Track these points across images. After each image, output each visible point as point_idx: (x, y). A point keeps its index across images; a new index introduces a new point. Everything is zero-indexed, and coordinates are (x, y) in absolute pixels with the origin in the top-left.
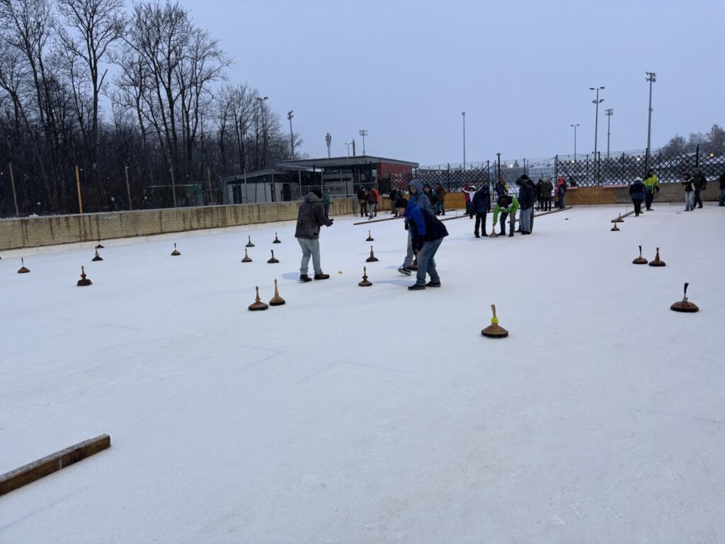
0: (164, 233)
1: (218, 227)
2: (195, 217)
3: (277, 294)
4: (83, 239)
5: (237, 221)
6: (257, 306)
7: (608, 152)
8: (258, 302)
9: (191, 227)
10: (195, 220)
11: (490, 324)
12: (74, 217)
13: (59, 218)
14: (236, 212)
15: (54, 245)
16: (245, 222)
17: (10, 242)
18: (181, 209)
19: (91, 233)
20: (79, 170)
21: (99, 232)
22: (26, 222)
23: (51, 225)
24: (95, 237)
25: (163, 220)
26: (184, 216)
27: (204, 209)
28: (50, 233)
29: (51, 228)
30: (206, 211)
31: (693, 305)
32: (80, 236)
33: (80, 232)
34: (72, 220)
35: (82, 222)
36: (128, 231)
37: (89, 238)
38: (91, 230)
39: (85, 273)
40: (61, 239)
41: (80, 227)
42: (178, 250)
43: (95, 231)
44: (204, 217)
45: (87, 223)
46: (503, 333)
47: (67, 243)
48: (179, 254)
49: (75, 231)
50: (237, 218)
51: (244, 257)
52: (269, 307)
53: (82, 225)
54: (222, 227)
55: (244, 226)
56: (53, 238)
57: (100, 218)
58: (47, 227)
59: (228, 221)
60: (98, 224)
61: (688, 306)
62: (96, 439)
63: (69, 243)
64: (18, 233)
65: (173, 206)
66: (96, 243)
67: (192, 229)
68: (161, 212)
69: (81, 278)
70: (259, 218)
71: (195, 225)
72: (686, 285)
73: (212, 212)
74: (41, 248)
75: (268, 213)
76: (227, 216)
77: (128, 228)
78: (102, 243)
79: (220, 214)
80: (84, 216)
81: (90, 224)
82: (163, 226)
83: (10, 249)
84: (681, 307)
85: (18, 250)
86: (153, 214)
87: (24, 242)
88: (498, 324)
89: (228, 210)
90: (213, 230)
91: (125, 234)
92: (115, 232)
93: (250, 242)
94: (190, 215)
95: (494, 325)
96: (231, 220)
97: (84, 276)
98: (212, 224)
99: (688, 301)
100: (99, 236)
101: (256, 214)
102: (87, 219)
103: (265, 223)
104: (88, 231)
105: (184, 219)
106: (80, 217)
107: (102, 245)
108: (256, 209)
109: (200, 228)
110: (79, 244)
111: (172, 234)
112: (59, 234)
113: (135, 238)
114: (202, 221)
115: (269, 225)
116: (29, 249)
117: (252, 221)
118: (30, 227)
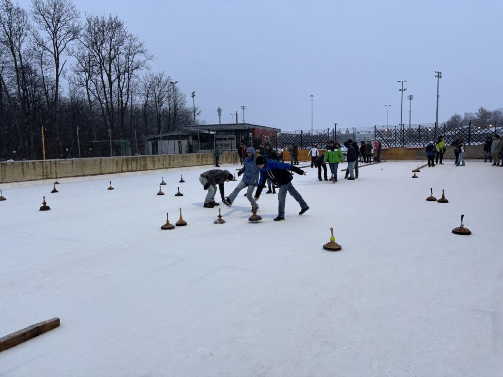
0: (103, 174)
1: (141, 170)
2: (125, 163)
3: (181, 218)
4: (45, 177)
5: (154, 166)
6: (167, 227)
7: (410, 124)
8: (168, 223)
10: (125, 165)
11: (329, 241)
12: (39, 162)
13: (28, 163)
14: (154, 161)
15: (24, 181)
16: (160, 167)
18: (115, 157)
19: (51, 173)
20: (44, 130)
21: (56, 173)
22: (5, 165)
23: (23, 167)
24: (54, 176)
25: (102, 165)
26: (117, 162)
27: (131, 157)
28: (21, 173)
29: (23, 170)
30: (133, 159)
31: (467, 230)
32: (43, 176)
33: (43, 172)
34: (37, 164)
35: (45, 166)
36: (77, 172)
37: (49, 176)
38: (51, 171)
39: (46, 201)
40: (29, 177)
41: (43, 169)
42: (112, 186)
43: (53, 172)
44: (131, 163)
45: (48, 166)
46: (339, 247)
47: (33, 180)
48: (113, 189)
49: (39, 171)
50: (154, 164)
51: (158, 192)
52: (176, 227)
53: (44, 168)
54: (144, 170)
55: (159, 170)
56: (24, 176)
57: (58, 163)
58: (20, 168)
59: (148, 166)
60: (56, 167)
61: (464, 230)
62: (50, 320)
63: (35, 180)
65: (109, 155)
66: (54, 181)
67: (122, 171)
68: (101, 159)
69: (43, 205)
70: (170, 165)
71: (124, 169)
72: (463, 216)
73: (137, 160)
74: (15, 183)
75: (176, 161)
76: (147, 163)
77: (77, 170)
78: (58, 180)
79: (142, 161)
80: (46, 161)
81: (50, 167)
82: (102, 169)
84: (458, 231)
86: (95, 161)
87: (3, 179)
88: (335, 241)
89: (148, 158)
90: (137, 172)
91: (75, 174)
92: (68, 173)
93: (163, 181)
94: (121, 162)
95: (332, 242)
96: (150, 166)
97: (44, 203)
98: (137, 169)
99: (464, 227)
100: (56, 175)
101: (168, 162)
102: (48, 164)
103: (174, 168)
104: (49, 172)
105: (117, 165)
106: (43, 162)
107: (58, 182)
108: (168, 158)
109: (128, 171)
110: (41, 181)
111: (109, 175)
112: (28, 173)
113: (82, 177)
114: (130, 166)
115: (177, 169)
116: (7, 184)
117: (165, 167)
118: (7, 169)
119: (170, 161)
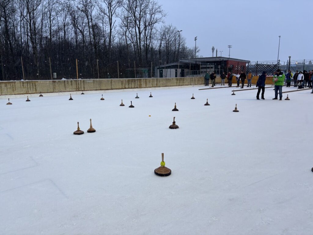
1: (137, 88)
2: (127, 83)
3: (91, 126)
4: (78, 90)
5: (146, 86)
8: (79, 130)
9: (125, 87)
10: (127, 84)
12: (74, 81)
13: (68, 81)
14: (146, 82)
15: (66, 92)
16: (150, 86)
17: (48, 90)
18: (121, 79)
19: (81, 88)
20: (78, 61)
21: (84, 87)
22: (55, 82)
23: (65, 83)
24: (83, 89)
25: (112, 84)
26: (122, 82)
27: (131, 79)
28: (64, 87)
29: (65, 85)
30: (132, 81)
32: (77, 89)
33: (76, 87)
34: (73, 82)
35: (77, 83)
36: (97, 87)
37: (80, 90)
38: (81, 86)
40: (68, 90)
41: (76, 85)
43: (82, 87)
44: (131, 83)
45: (80, 83)
46: (168, 172)
47: (71, 91)
48: (104, 99)
49: (74, 86)
50: (146, 84)
52: (86, 133)
53: (77, 84)
54: (139, 88)
55: (149, 88)
56: (65, 89)
57: (85, 81)
58: (63, 84)
59: (142, 85)
60: (84, 84)
63: (72, 91)
64: (51, 86)
65: (117, 78)
66: (82, 92)
67: (125, 88)
68: (112, 80)
70: (157, 85)
71: (127, 86)
73: (135, 81)
74: (60, 93)
75: (161, 83)
76: (142, 83)
77: (97, 86)
78: (84, 92)
79: (138, 82)
80: (78, 80)
81: (81, 84)
82: (112, 86)
83: (48, 93)
85: (51, 93)
86: (108, 81)
87: (54, 90)
88: (165, 166)
89: (142, 80)
90: (135, 89)
91: (95, 89)
92: (91, 88)
93: (137, 96)
94: (125, 82)
95: (163, 167)
96: (143, 85)
98: (135, 87)
100: (84, 89)
101: (155, 83)
102: (79, 82)
103: (160, 87)
104: (80, 87)
105: (122, 84)
106: (76, 81)
107: (84, 93)
108: (155, 81)
109: (129, 88)
110: (76, 92)
111: (116, 90)
112: (68, 87)
113: (100, 91)
114: (130, 85)
115: (161, 88)
116: (55, 93)
117: (153, 86)
118: (56, 84)
119: (157, 82)
